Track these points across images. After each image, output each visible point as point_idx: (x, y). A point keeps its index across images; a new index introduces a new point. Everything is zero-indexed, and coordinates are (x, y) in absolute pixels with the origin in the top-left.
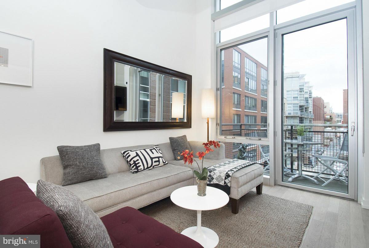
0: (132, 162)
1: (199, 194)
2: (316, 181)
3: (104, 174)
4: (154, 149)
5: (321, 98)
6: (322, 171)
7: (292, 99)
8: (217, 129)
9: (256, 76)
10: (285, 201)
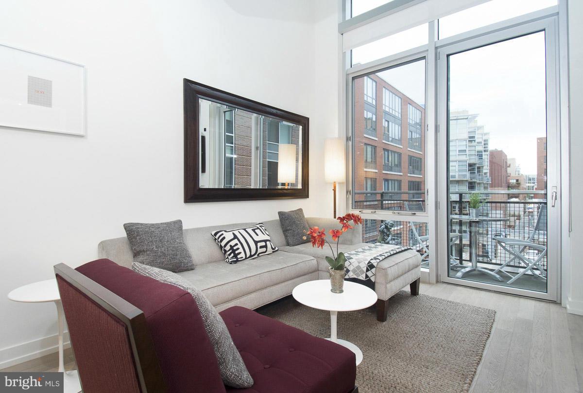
0: (228, 248)
1: (334, 290)
2: (498, 276)
3: (190, 264)
4: (258, 228)
5: (501, 151)
6: (506, 262)
7: (458, 153)
8: (347, 199)
9: (400, 117)
10: (455, 305)
